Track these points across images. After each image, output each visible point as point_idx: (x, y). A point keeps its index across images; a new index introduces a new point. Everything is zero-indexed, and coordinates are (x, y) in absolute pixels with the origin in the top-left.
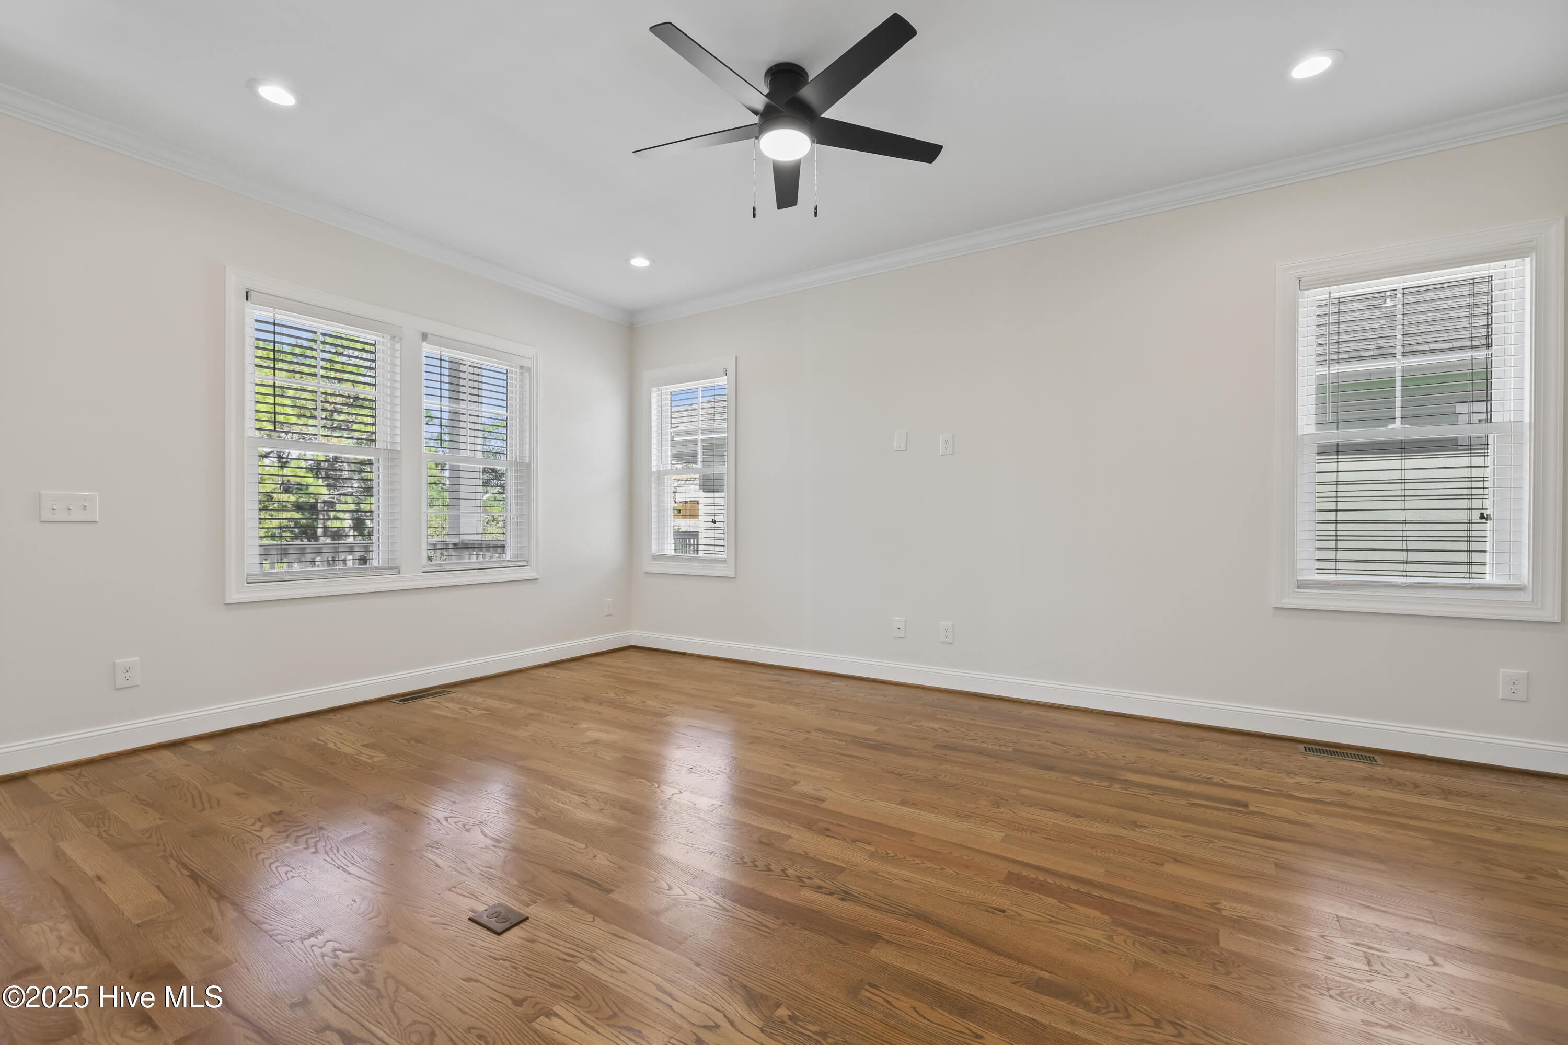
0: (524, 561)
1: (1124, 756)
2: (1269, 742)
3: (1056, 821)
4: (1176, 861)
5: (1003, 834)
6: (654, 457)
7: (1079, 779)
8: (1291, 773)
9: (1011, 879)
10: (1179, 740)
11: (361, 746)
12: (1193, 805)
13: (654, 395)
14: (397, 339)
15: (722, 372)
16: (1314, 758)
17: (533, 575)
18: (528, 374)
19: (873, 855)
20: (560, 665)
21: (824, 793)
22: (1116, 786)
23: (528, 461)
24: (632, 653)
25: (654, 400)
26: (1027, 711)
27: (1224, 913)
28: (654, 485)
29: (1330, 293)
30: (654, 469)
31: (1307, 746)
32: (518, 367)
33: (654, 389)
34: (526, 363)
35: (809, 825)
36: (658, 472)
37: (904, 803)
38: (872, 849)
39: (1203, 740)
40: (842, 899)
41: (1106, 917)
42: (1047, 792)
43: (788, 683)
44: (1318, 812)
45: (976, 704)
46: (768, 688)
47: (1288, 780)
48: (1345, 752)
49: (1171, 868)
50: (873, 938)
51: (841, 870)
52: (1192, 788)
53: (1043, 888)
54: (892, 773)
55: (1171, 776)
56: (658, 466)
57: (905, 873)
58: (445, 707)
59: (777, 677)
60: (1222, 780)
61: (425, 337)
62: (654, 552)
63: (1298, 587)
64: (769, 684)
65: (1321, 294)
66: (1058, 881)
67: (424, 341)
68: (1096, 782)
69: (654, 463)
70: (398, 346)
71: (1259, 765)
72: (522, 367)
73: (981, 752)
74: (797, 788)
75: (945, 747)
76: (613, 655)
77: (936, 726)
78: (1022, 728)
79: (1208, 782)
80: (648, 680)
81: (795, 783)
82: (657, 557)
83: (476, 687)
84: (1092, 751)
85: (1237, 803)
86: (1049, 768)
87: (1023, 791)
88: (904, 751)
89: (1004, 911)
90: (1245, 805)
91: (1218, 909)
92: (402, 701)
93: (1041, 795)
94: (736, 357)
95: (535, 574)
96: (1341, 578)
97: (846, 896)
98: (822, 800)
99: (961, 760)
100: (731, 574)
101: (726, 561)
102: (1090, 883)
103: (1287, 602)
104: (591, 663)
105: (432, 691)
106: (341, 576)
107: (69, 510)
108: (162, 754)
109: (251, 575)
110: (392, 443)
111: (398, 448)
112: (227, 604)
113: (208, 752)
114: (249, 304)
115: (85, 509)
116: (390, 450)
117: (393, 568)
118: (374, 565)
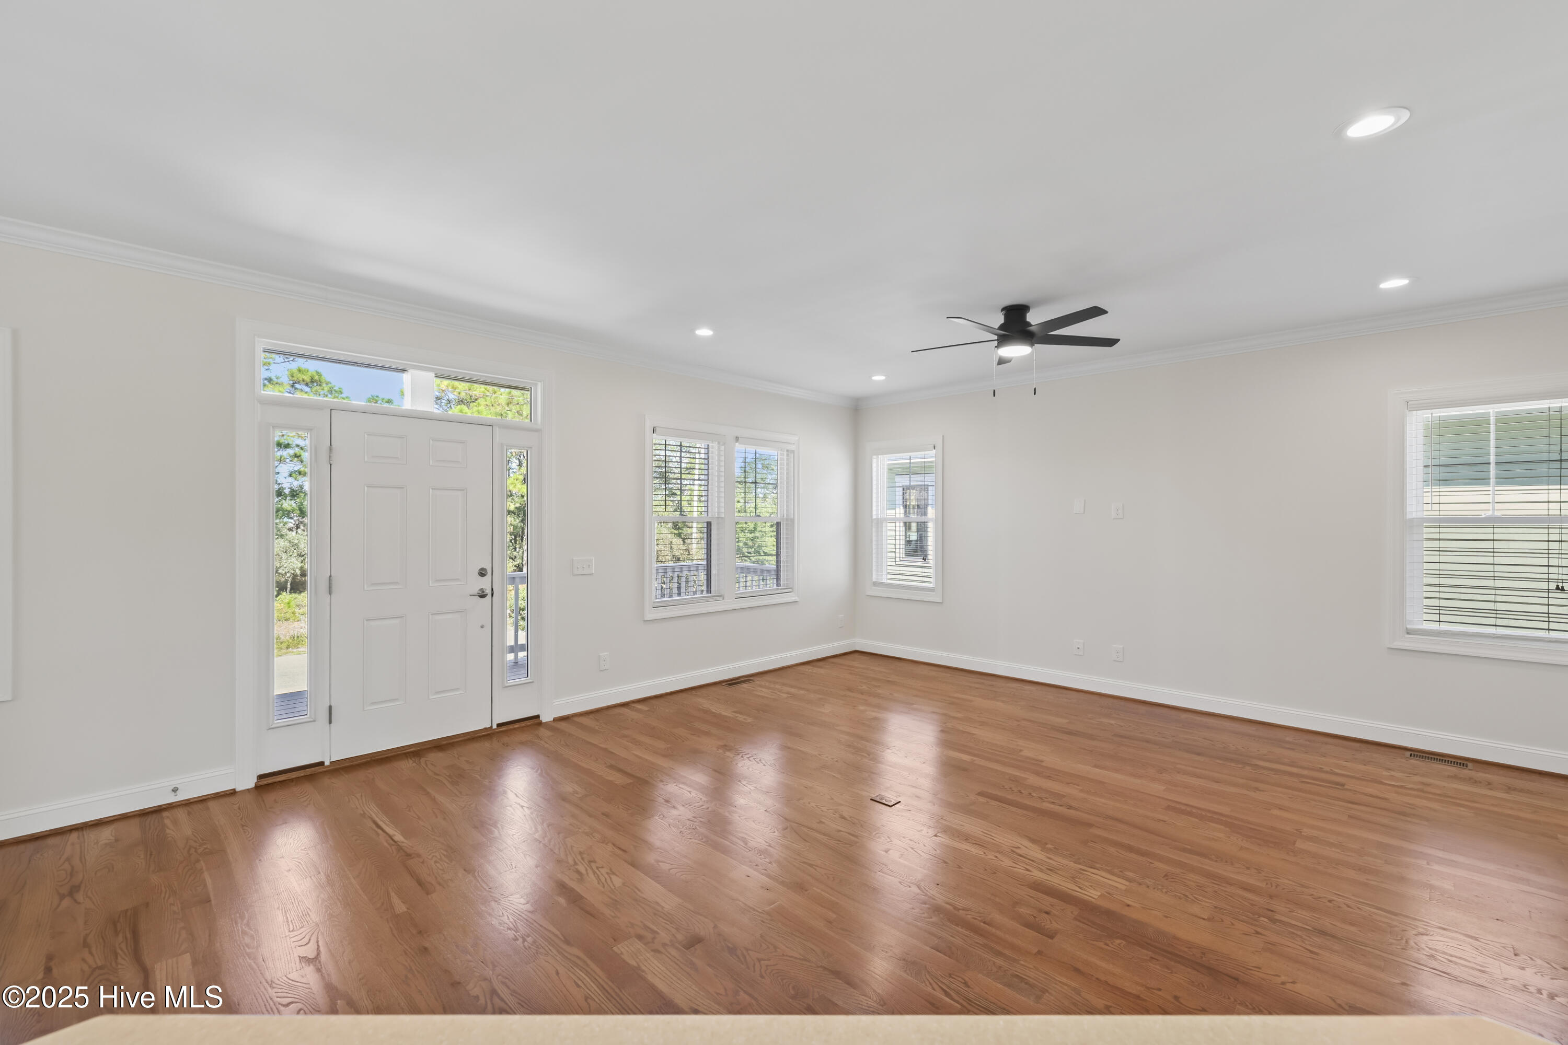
0: (790, 588)
1: (1258, 751)
2: (1383, 749)
3: (1200, 784)
4: (1280, 809)
5: (1165, 787)
6: (874, 508)
7: (1221, 762)
8: (1388, 769)
9: (1168, 808)
10: (1308, 743)
11: (732, 712)
12: (1302, 782)
13: (875, 461)
14: (721, 443)
15: (932, 446)
16: (1415, 762)
17: (794, 598)
18: (792, 455)
19: (1082, 791)
20: (814, 664)
21: (1041, 758)
22: (1248, 768)
23: (792, 517)
24: (856, 656)
25: (874, 465)
26: (1184, 716)
27: (1303, 833)
28: (874, 529)
29: (1432, 414)
30: (874, 517)
31: (1413, 753)
32: (785, 451)
33: (875, 457)
34: (792, 447)
35: (1038, 774)
36: (877, 519)
37: (1096, 766)
38: (1081, 788)
39: (1326, 744)
40: (1068, 809)
41: (1227, 829)
42: (1196, 768)
43: (990, 685)
44: (1396, 793)
45: (1143, 709)
46: (977, 688)
47: (1385, 773)
48: (1444, 759)
49: (1276, 812)
50: (1091, 825)
51: (1064, 796)
52: (1306, 772)
53: (1190, 814)
54: (1085, 749)
55: (1292, 764)
56: (877, 515)
57: (1103, 801)
58: (762, 690)
59: (983, 681)
60: (1331, 770)
61: (737, 439)
62: (874, 580)
63: (1408, 633)
64: (977, 686)
65: (1427, 414)
66: (1199, 812)
67: (736, 442)
68: (1233, 764)
69: (874, 513)
70: (723, 448)
71: (1365, 763)
72: (788, 451)
73: (1148, 741)
74: (1022, 753)
75: (1121, 736)
76: (844, 657)
77: (1113, 722)
78: (1179, 727)
79: (1320, 770)
80: (884, 678)
81: (1021, 751)
82: (876, 584)
83: (767, 677)
84: (1233, 745)
85: (1337, 784)
86: (1199, 754)
87: (1178, 766)
88: (1091, 737)
89: (1165, 821)
90: (1343, 785)
91: (1301, 832)
92: (730, 684)
93: (1191, 769)
94: (943, 436)
95: (797, 598)
96: (1444, 627)
97: (1070, 807)
98: (1041, 761)
99: (1134, 745)
100: (941, 601)
101: (934, 590)
102: (1221, 814)
103: (1398, 644)
104: (833, 663)
105: (742, 679)
106: (696, 602)
107: (583, 568)
108: (624, 710)
109: (654, 602)
110: (718, 513)
111: (723, 516)
112: (644, 621)
113: (648, 710)
114: (654, 434)
115: (589, 567)
116: (718, 518)
117: (720, 596)
118: (710, 595)
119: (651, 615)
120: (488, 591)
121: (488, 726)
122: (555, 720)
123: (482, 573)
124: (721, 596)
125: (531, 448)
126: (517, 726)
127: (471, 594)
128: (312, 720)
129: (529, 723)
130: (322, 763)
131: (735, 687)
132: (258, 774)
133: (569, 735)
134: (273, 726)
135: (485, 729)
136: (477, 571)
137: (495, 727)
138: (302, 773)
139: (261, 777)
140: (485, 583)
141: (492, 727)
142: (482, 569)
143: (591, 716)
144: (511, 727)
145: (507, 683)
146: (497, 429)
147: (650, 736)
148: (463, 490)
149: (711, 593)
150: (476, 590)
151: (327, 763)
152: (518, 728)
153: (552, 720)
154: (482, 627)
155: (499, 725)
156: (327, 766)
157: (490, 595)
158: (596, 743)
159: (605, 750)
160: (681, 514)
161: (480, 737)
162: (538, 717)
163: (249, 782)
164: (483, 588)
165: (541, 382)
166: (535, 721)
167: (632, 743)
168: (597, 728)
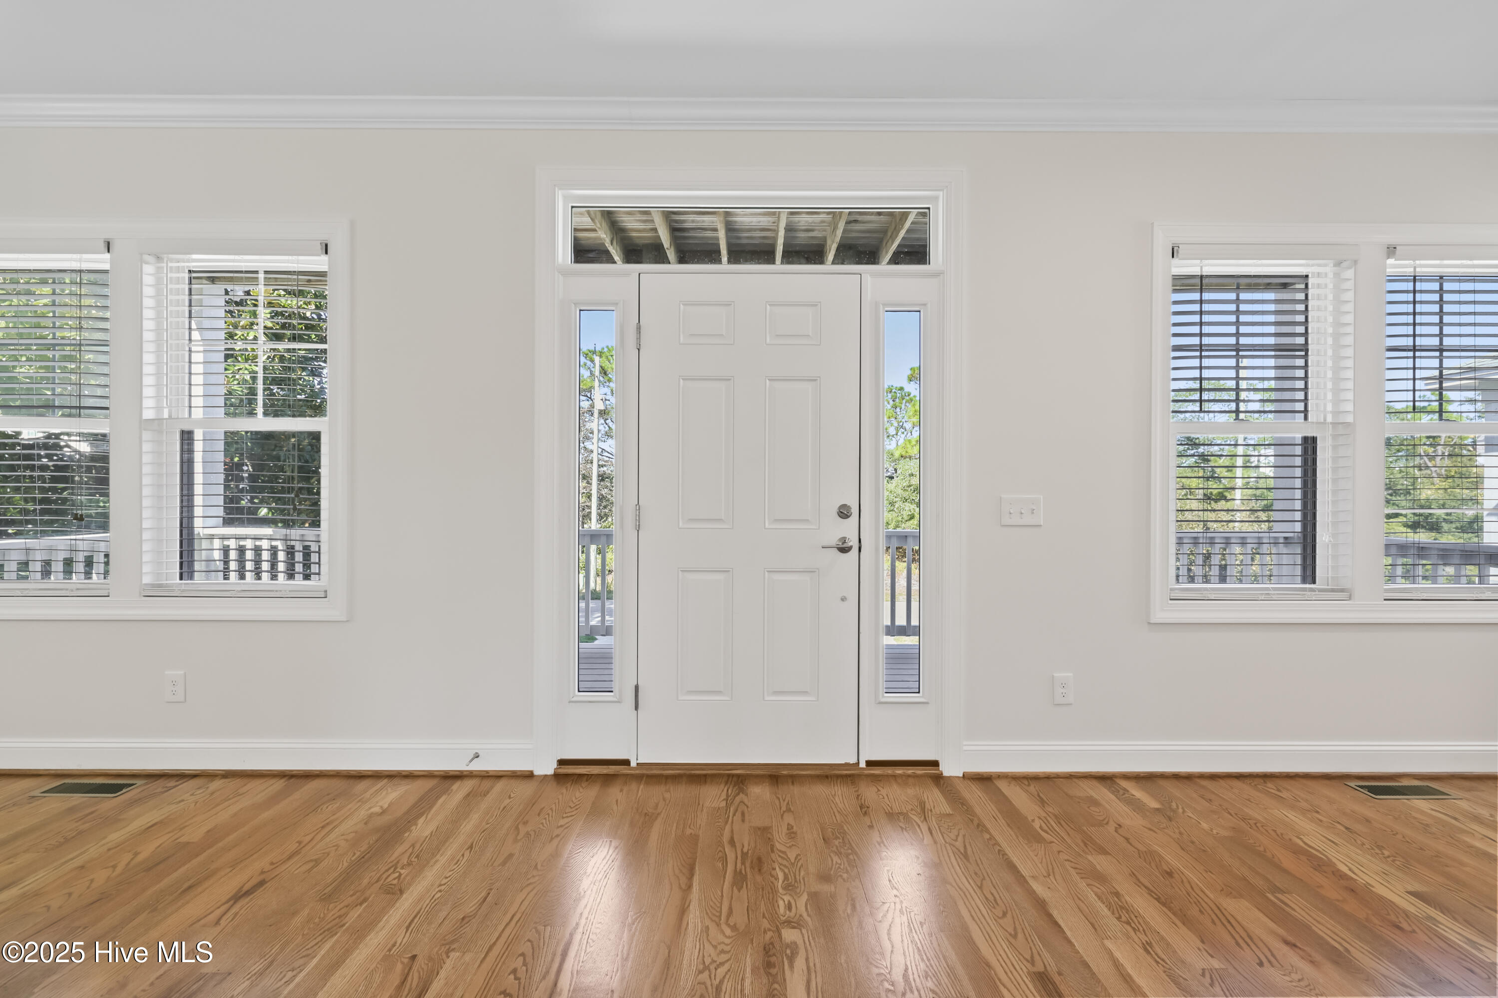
14: (1346, 263)
70: (1348, 273)
105: (1405, 783)
106: (1274, 597)
107: (1021, 513)
108: (1101, 793)
109: (1172, 590)
110: (1336, 413)
111: (1350, 419)
112: (1149, 623)
113: (1158, 809)
114: (1175, 261)
115: (1033, 513)
116: (1335, 424)
117: (1343, 593)
118: (1312, 586)
119: (1160, 615)
120: (854, 543)
121: (853, 760)
122: (967, 777)
123: (844, 513)
124: (1342, 591)
125: (925, 305)
126: (899, 771)
127: (825, 544)
128: (616, 700)
129: (920, 771)
130: (626, 762)
131: (1391, 801)
132: (559, 758)
133: (978, 825)
134: (573, 699)
135: (847, 765)
136: (835, 510)
137: (863, 765)
138: (604, 770)
139: (562, 762)
140: (848, 529)
141: (858, 763)
142: (844, 506)
143: (1033, 788)
144: (889, 771)
145: (883, 697)
146: (869, 278)
147: (1158, 899)
148: (816, 380)
149: (1314, 582)
150: (834, 540)
151: (633, 764)
152: (901, 776)
153: (961, 775)
154: (843, 599)
155: (870, 763)
156: (633, 768)
157: (855, 550)
158: (1025, 872)
159: (1041, 905)
160: (1237, 418)
161: (839, 777)
162: (935, 764)
163: (546, 767)
164: (845, 538)
165: (942, 190)
166: (931, 771)
167: (1109, 907)
168: (1037, 825)
